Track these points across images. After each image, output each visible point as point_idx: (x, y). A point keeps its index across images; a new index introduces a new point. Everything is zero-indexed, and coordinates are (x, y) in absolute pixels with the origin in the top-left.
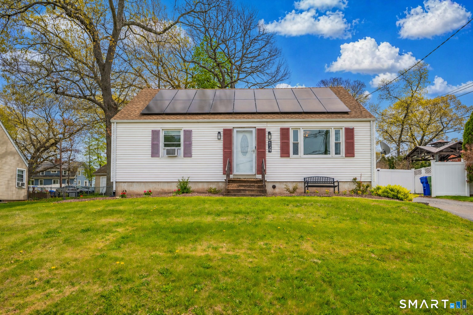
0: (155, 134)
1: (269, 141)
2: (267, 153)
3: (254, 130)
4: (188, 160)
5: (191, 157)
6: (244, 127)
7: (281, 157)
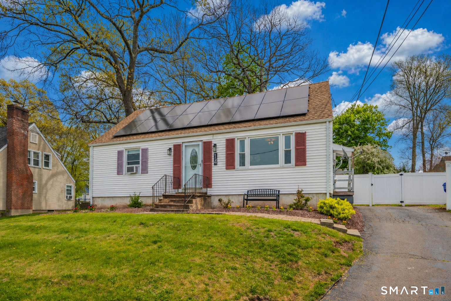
0: (120, 153)
1: (214, 154)
2: (213, 166)
3: (200, 143)
4: (145, 176)
5: (147, 173)
6: (192, 142)
7: (227, 169)
